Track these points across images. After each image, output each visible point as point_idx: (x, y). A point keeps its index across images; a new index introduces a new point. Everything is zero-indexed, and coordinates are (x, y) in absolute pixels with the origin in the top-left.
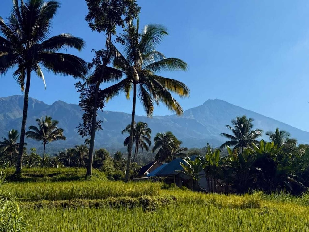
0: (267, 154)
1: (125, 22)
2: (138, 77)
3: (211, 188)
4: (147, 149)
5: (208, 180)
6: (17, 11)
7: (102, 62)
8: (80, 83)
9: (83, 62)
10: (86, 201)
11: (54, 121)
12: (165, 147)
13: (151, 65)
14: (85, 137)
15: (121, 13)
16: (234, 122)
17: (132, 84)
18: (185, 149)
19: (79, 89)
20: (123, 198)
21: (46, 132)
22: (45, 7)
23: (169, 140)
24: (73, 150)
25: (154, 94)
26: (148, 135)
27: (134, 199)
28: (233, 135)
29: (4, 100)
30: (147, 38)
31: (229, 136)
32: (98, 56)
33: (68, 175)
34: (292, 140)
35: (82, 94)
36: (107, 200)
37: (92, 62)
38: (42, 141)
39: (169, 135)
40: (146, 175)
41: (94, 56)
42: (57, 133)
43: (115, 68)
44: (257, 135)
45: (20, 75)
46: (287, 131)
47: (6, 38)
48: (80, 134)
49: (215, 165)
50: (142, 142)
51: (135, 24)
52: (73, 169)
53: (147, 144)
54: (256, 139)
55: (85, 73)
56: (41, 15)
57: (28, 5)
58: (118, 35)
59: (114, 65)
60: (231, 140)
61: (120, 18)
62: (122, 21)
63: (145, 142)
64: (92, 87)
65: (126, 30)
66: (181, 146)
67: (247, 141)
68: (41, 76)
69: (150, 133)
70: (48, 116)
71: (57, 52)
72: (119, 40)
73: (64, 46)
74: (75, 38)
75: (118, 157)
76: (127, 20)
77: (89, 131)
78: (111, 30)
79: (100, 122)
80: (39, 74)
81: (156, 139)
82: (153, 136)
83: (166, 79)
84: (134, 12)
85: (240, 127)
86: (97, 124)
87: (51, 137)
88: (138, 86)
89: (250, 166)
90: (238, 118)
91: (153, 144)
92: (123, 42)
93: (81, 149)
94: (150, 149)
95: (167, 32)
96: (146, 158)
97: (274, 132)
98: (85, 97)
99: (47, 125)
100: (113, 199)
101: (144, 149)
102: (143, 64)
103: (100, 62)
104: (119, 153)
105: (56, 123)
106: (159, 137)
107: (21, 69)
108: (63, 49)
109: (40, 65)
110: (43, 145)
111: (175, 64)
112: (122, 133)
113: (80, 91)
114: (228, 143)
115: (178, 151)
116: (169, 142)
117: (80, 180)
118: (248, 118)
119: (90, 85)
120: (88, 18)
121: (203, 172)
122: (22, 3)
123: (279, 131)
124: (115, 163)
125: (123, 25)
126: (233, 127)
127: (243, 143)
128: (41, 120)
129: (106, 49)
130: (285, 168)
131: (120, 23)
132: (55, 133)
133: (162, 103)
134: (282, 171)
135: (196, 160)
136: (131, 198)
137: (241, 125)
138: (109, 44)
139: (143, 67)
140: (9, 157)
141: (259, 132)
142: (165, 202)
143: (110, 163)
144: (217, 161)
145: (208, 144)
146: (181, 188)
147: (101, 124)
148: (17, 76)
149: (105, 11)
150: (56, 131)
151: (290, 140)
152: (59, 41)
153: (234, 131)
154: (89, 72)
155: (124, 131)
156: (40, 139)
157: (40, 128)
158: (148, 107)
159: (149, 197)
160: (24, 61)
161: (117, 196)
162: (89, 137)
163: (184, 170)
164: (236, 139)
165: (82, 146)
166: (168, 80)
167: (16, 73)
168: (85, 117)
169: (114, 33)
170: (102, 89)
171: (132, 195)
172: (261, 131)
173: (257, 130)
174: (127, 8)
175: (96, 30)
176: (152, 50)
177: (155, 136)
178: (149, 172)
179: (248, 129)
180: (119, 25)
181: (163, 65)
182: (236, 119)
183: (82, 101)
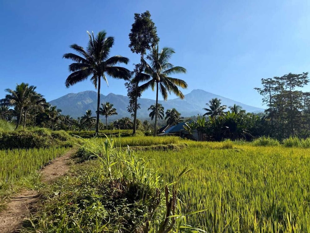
0: (231, 119)
1: (151, 47)
2: (159, 79)
3: (201, 139)
4: (162, 118)
5: (199, 134)
6: (91, 43)
7: (139, 70)
8: (127, 83)
9: (128, 71)
10: (140, 147)
11: (111, 105)
12: (172, 117)
13: (166, 71)
14: (131, 113)
15: (149, 42)
16: (210, 102)
17: (155, 83)
18: (183, 118)
19: (127, 86)
20: (159, 145)
21: (107, 110)
22: (106, 41)
23: (174, 113)
24: (121, 120)
25: (168, 88)
26: (162, 111)
27: (165, 146)
28: (210, 109)
29: (81, 93)
30: (163, 55)
31: (207, 110)
32: (136, 68)
33: (123, 134)
34: (243, 110)
35: (129, 89)
36: (151, 146)
37: (133, 71)
38: (105, 116)
39: (174, 110)
40: (163, 133)
41: (134, 67)
42: (113, 111)
43: (146, 74)
44: (223, 109)
45: (94, 79)
46: (240, 105)
47: (86, 59)
48: (129, 111)
49: (202, 126)
50: (159, 114)
51: (156, 48)
52: (126, 131)
53: (162, 116)
54: (223, 111)
55: (130, 77)
56: (104, 45)
57: (97, 40)
58: (148, 55)
59: (145, 72)
60: (209, 112)
61: (148, 45)
62: (150, 47)
63: (161, 114)
64: (134, 85)
65: (152, 52)
66: (181, 116)
67: (218, 112)
68: (106, 80)
69: (163, 109)
70: (107, 102)
71: (114, 66)
72: (148, 57)
73: (118, 62)
74: (124, 57)
75: (145, 123)
76: (152, 46)
77: (133, 109)
78: (143, 52)
79: (139, 104)
80: (104, 78)
81: (167, 113)
82: (165, 111)
83: (174, 79)
84: (156, 41)
85: (214, 104)
86: (137, 105)
87: (109, 113)
88: (159, 84)
89: (222, 126)
90: (213, 100)
91: (165, 115)
92: (151, 59)
93: (125, 119)
94: (164, 118)
95: (174, 51)
96: (160, 123)
97: (233, 106)
98: (131, 91)
99: (107, 106)
100: (154, 146)
101: (160, 118)
102: (162, 71)
103: (138, 71)
104: (146, 121)
105: (112, 105)
106: (168, 112)
107: (95, 77)
108: (117, 64)
109: (105, 74)
110: (106, 118)
111: (180, 70)
112: (148, 110)
113: (127, 87)
114: (207, 114)
115: (179, 119)
116: (174, 114)
117: (130, 136)
118: (218, 99)
119: (133, 84)
120: (130, 46)
121: (196, 130)
122: (94, 38)
123: (236, 106)
124: (144, 126)
125: (150, 49)
126: (210, 105)
127: (216, 113)
128: (104, 104)
129: (141, 63)
130: (242, 126)
131: (149, 48)
132: (112, 111)
133: (172, 93)
134: (240, 128)
135: (192, 123)
136: (164, 145)
137: (214, 103)
138: (142, 60)
139: (161, 73)
140: (87, 125)
141: (224, 107)
142: (182, 147)
143: (141, 127)
144: (203, 124)
145: (198, 114)
146: (184, 139)
147: (140, 105)
148: (93, 81)
149: (139, 42)
150: (112, 110)
151: (242, 111)
152: (115, 59)
153: (210, 107)
154: (132, 76)
155: (149, 109)
156: (104, 115)
157: (104, 108)
158: (164, 95)
159: (174, 145)
160: (97, 71)
161: (155, 144)
162: (133, 113)
163: (185, 129)
164: (212, 111)
165: (126, 118)
166: (176, 80)
167: (92, 78)
168: (131, 102)
169: (145, 53)
170: (140, 86)
171: (164, 143)
172: (226, 106)
173: (223, 106)
174: (152, 39)
175: (135, 53)
176: (166, 63)
177: (166, 111)
178: (165, 131)
179: (218, 106)
180: (148, 49)
181: (172, 71)
182: (212, 100)
183: (129, 93)
